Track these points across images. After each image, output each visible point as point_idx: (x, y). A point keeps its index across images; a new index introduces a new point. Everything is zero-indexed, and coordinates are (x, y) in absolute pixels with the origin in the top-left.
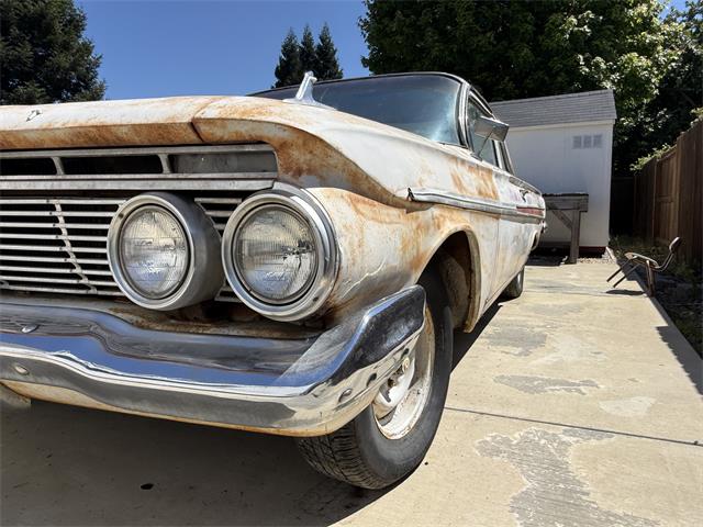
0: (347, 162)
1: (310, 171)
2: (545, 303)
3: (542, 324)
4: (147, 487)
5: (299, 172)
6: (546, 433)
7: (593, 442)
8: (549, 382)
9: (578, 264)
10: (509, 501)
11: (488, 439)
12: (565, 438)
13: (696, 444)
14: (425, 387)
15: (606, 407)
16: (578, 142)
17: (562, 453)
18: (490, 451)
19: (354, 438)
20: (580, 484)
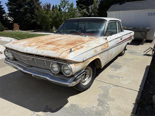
0: (74, 61)
1: (70, 62)
2: (127, 57)
3: (123, 63)
4: (54, 88)
5: (69, 63)
6: (109, 85)
7: (116, 88)
8: (116, 77)
9: (144, 45)
10: (98, 94)
11: (100, 86)
12: (112, 87)
13: (131, 89)
14: (91, 78)
15: (122, 82)
16: (149, 14)
17: (110, 89)
18: (99, 87)
19: (78, 85)
20: (109, 93)
